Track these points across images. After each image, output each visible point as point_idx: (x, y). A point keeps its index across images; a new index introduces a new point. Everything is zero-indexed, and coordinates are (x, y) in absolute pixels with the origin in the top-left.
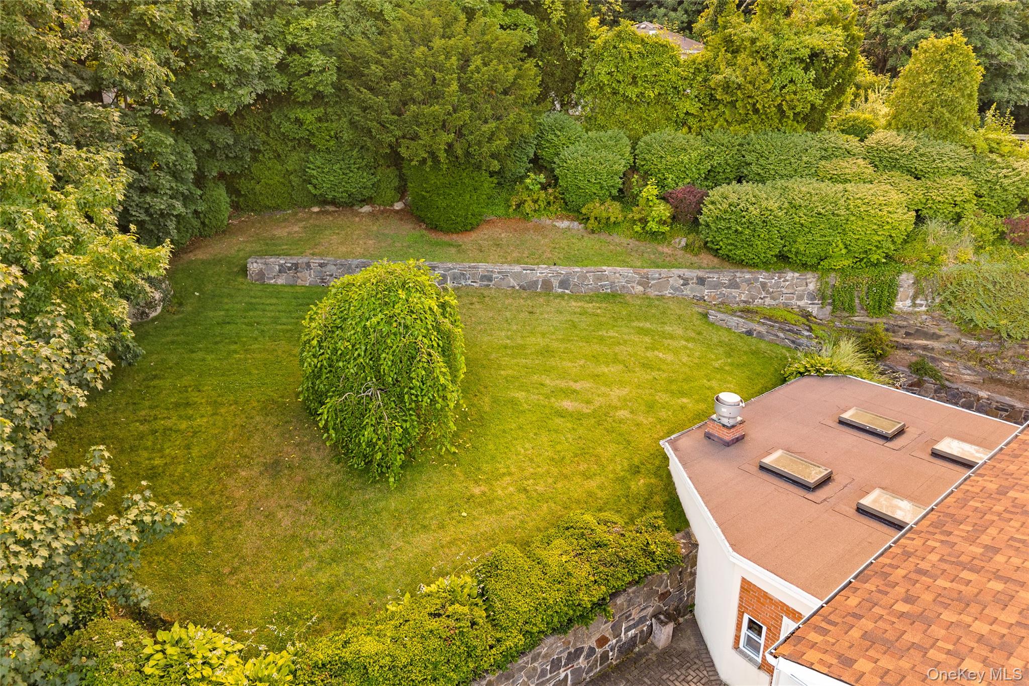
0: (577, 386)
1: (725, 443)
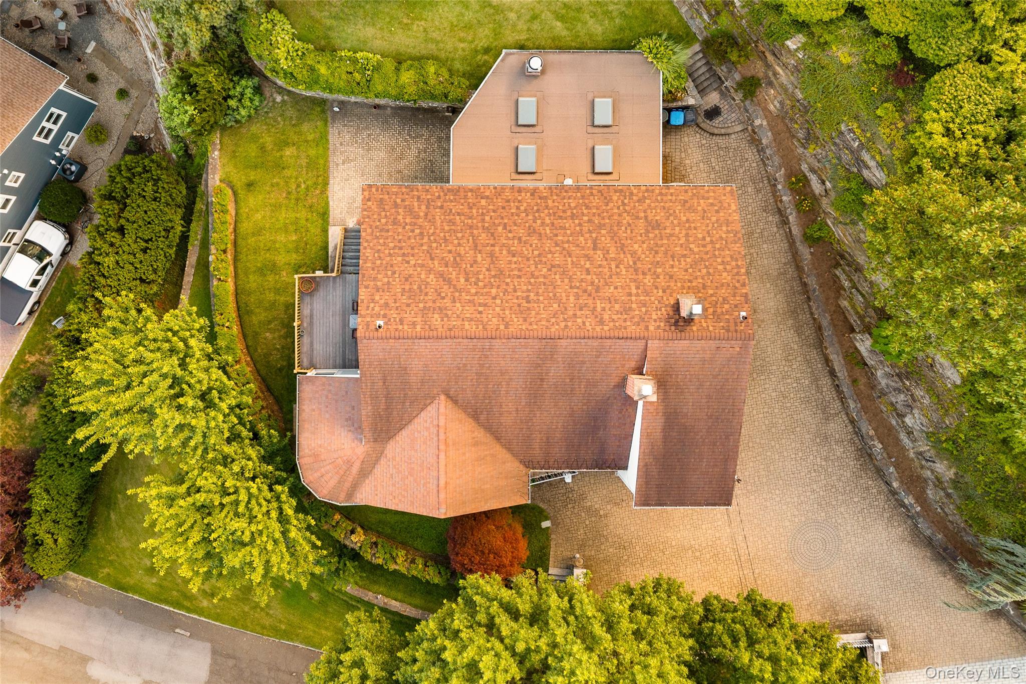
1: (525, 74)
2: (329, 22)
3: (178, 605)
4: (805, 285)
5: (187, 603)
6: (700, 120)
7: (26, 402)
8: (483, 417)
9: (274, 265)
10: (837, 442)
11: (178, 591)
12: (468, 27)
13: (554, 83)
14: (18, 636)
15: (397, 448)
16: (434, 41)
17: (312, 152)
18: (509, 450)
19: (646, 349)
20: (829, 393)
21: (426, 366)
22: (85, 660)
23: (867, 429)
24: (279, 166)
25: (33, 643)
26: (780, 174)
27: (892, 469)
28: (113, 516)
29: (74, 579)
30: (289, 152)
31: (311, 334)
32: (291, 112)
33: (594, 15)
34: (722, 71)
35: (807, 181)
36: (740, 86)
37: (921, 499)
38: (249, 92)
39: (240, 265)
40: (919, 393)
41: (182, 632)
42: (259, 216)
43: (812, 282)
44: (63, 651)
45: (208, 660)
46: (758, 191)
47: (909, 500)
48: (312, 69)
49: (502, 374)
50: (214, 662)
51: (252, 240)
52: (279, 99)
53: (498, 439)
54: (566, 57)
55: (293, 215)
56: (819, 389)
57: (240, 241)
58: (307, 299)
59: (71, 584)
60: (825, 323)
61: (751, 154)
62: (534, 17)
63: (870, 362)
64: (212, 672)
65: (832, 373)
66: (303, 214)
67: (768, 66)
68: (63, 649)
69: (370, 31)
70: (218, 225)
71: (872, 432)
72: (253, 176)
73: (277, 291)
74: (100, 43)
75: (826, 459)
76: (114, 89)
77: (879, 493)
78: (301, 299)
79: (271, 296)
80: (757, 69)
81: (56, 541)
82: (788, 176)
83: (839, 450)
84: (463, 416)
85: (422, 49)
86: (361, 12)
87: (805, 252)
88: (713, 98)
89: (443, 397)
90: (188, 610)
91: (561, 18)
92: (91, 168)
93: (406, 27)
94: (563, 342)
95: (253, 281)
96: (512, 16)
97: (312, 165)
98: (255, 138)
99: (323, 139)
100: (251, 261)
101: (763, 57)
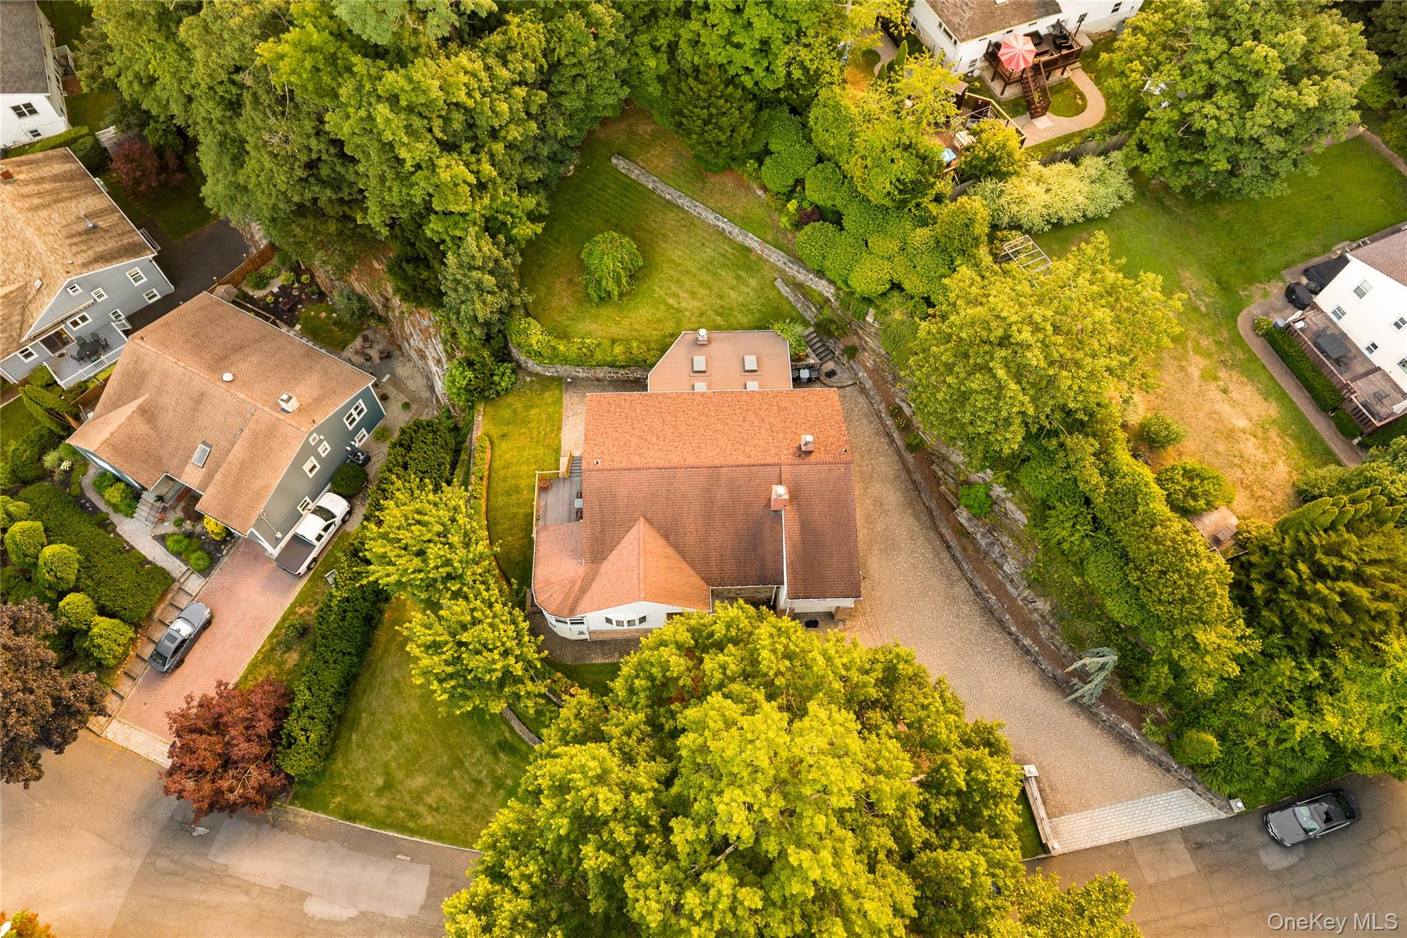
1: (698, 344)
2: (566, 323)
3: (402, 828)
4: (914, 482)
5: (411, 825)
6: (822, 378)
7: (289, 649)
8: (672, 537)
9: (518, 487)
10: (963, 603)
11: (404, 811)
12: (659, 321)
13: (715, 348)
14: (239, 879)
15: (607, 566)
16: (636, 330)
17: (550, 410)
18: (694, 568)
19: (780, 475)
20: (950, 565)
21: (629, 493)
22: (303, 896)
23: (982, 585)
24: (525, 422)
25: (254, 884)
26: (882, 407)
27: (1008, 617)
28: (354, 738)
29: (304, 817)
30: (533, 412)
31: (545, 519)
32: (536, 387)
33: (741, 312)
34: (831, 343)
35: (900, 408)
36: (844, 351)
37: (1036, 639)
38: (508, 371)
39: (492, 491)
40: (1005, 539)
41: (403, 857)
42: (509, 455)
43: (917, 477)
44: (283, 891)
45: (426, 883)
46: (871, 422)
47: (1027, 642)
48: (554, 348)
49: (684, 498)
50: (432, 883)
51: (501, 473)
52: (528, 379)
53: (684, 557)
54: (723, 335)
55: (533, 452)
56: (940, 560)
57: (494, 475)
58: (543, 495)
59: (300, 821)
60: (933, 506)
61: (862, 399)
62: (702, 314)
63: (971, 530)
64: (429, 894)
65: (949, 547)
66: (541, 451)
67: (861, 338)
68: (283, 888)
69: (594, 326)
70: (478, 461)
71: (986, 587)
72: (506, 429)
73: (519, 506)
74: (393, 375)
75: (958, 616)
76: (400, 405)
77: (1006, 643)
78: (539, 495)
79: (514, 510)
80: (854, 341)
81: (308, 738)
82: (887, 408)
83: (966, 609)
84: (657, 535)
85: (628, 335)
86: (588, 315)
87: (909, 457)
88: (830, 365)
89: (642, 519)
90: (412, 832)
91: (720, 315)
92: (373, 460)
93: (617, 323)
94: (724, 470)
95: (501, 501)
96: (688, 314)
97: (550, 418)
98: (509, 406)
99: (559, 401)
100: (499, 487)
101: (857, 334)
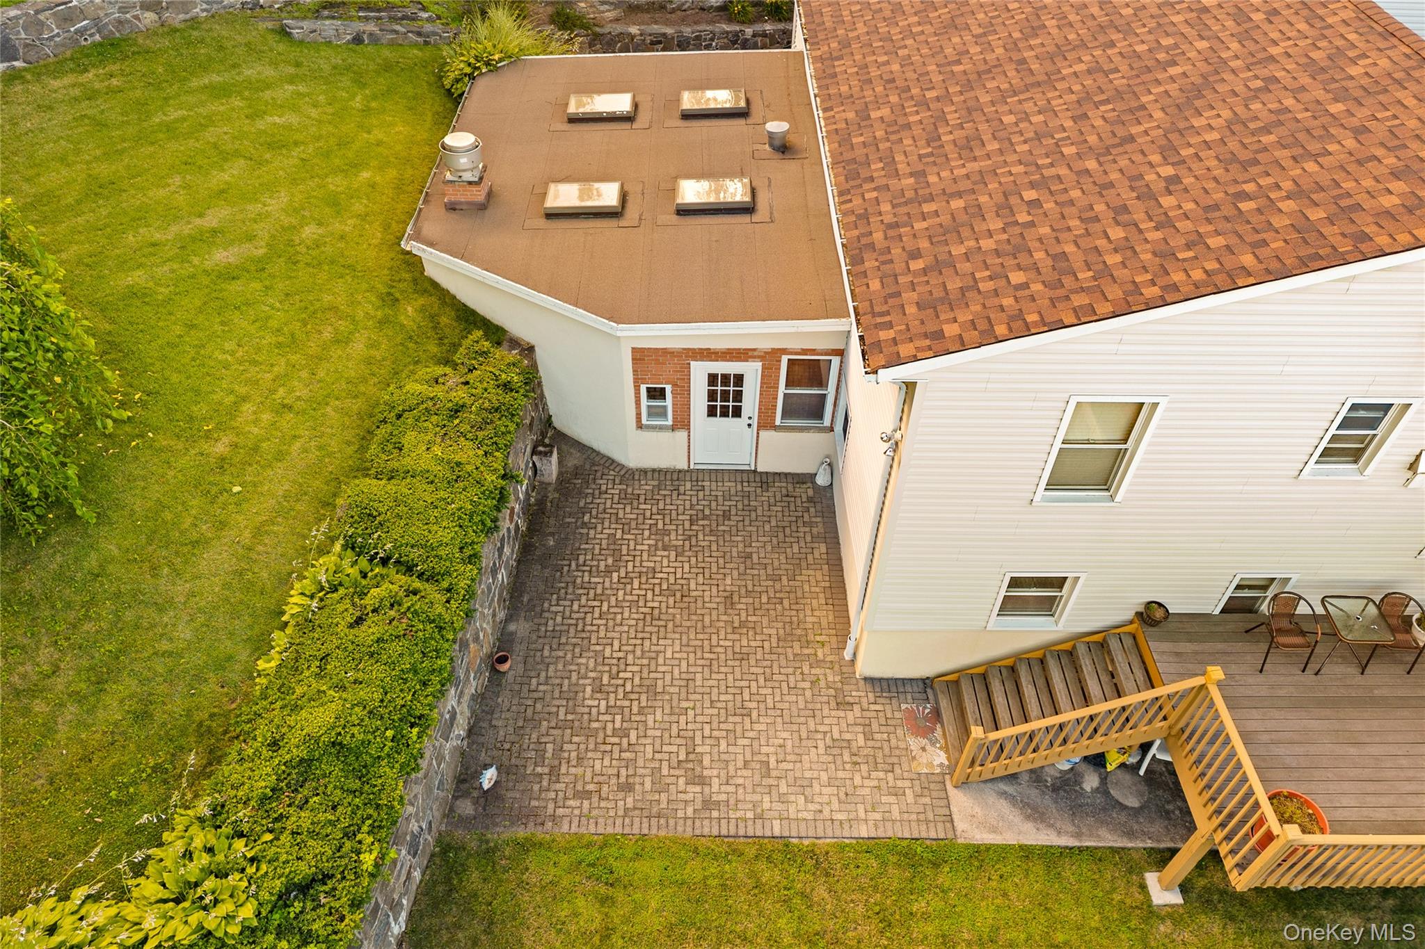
0: (211, 220)
